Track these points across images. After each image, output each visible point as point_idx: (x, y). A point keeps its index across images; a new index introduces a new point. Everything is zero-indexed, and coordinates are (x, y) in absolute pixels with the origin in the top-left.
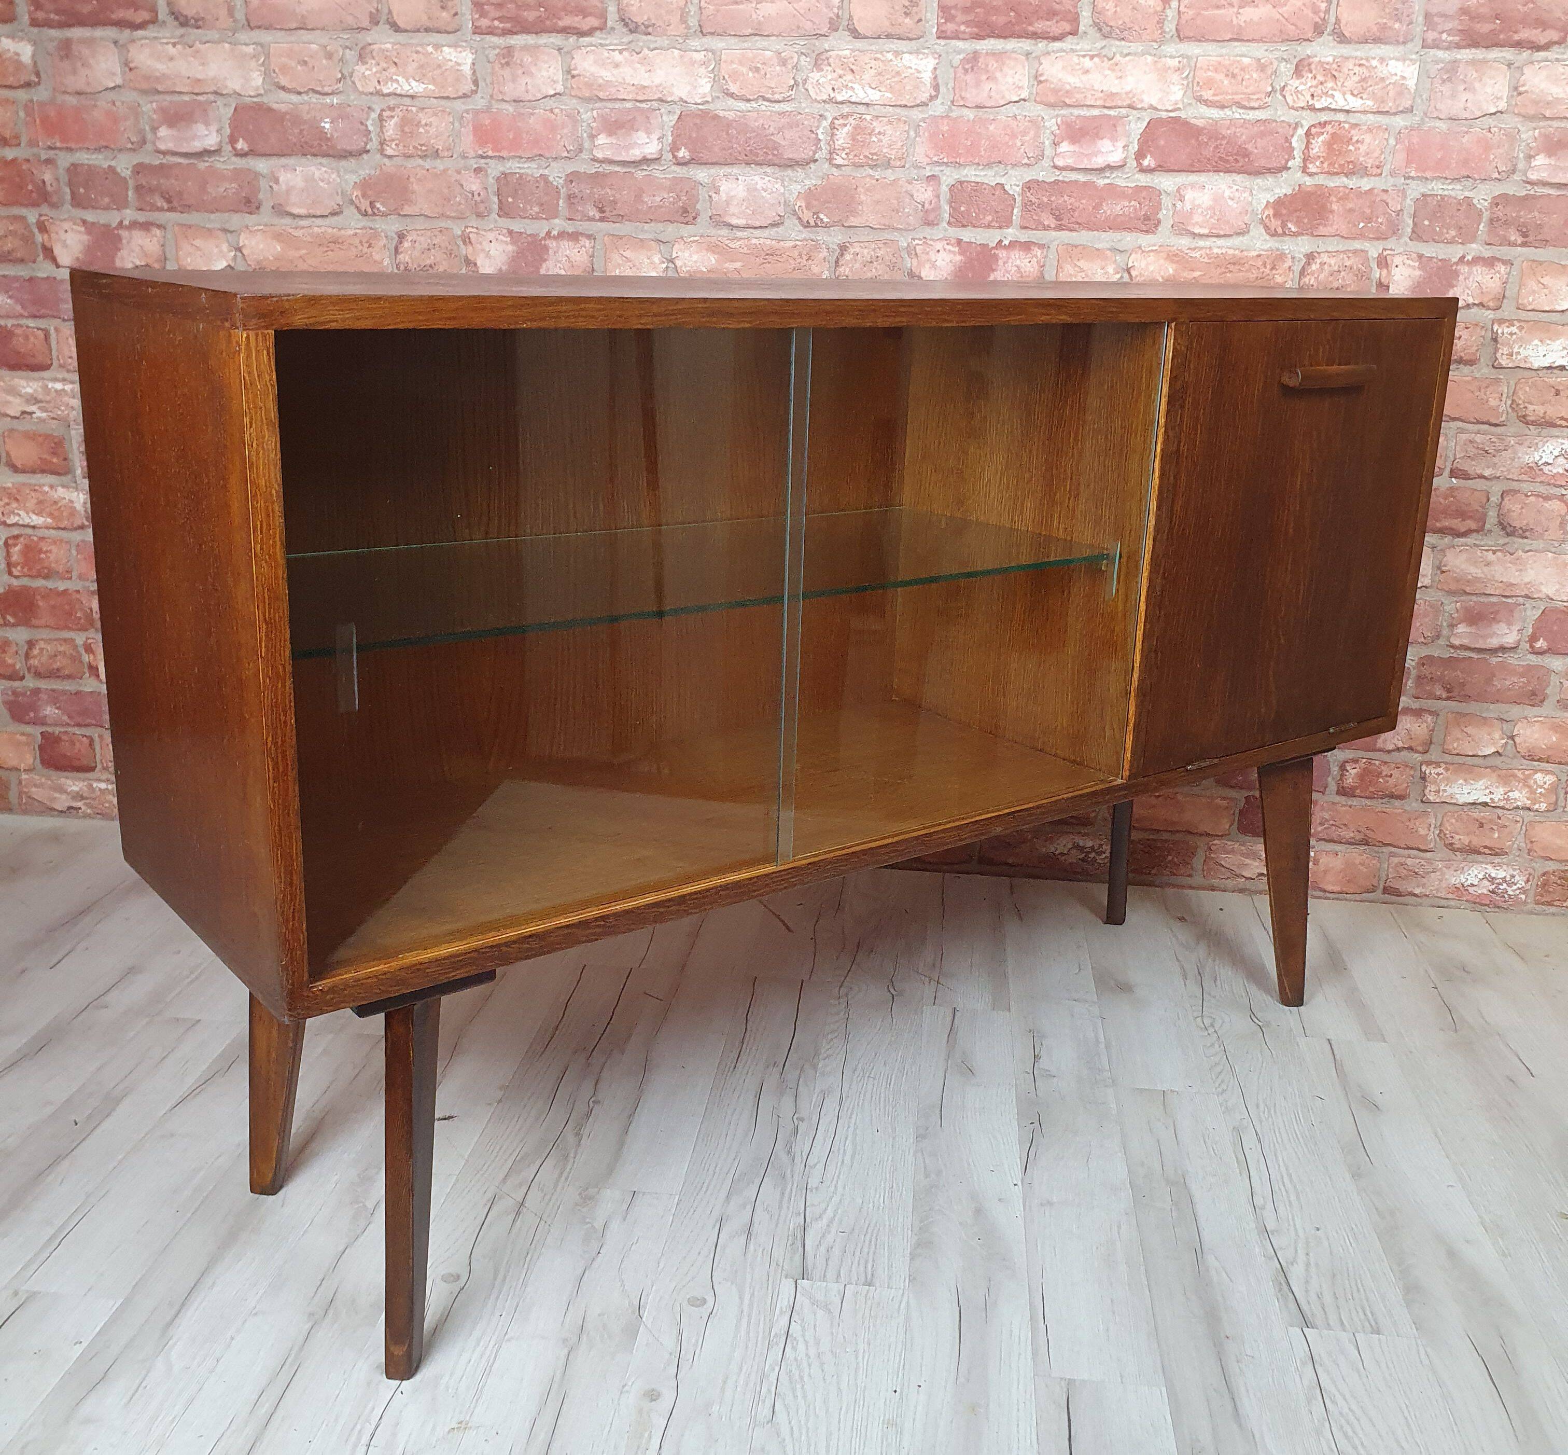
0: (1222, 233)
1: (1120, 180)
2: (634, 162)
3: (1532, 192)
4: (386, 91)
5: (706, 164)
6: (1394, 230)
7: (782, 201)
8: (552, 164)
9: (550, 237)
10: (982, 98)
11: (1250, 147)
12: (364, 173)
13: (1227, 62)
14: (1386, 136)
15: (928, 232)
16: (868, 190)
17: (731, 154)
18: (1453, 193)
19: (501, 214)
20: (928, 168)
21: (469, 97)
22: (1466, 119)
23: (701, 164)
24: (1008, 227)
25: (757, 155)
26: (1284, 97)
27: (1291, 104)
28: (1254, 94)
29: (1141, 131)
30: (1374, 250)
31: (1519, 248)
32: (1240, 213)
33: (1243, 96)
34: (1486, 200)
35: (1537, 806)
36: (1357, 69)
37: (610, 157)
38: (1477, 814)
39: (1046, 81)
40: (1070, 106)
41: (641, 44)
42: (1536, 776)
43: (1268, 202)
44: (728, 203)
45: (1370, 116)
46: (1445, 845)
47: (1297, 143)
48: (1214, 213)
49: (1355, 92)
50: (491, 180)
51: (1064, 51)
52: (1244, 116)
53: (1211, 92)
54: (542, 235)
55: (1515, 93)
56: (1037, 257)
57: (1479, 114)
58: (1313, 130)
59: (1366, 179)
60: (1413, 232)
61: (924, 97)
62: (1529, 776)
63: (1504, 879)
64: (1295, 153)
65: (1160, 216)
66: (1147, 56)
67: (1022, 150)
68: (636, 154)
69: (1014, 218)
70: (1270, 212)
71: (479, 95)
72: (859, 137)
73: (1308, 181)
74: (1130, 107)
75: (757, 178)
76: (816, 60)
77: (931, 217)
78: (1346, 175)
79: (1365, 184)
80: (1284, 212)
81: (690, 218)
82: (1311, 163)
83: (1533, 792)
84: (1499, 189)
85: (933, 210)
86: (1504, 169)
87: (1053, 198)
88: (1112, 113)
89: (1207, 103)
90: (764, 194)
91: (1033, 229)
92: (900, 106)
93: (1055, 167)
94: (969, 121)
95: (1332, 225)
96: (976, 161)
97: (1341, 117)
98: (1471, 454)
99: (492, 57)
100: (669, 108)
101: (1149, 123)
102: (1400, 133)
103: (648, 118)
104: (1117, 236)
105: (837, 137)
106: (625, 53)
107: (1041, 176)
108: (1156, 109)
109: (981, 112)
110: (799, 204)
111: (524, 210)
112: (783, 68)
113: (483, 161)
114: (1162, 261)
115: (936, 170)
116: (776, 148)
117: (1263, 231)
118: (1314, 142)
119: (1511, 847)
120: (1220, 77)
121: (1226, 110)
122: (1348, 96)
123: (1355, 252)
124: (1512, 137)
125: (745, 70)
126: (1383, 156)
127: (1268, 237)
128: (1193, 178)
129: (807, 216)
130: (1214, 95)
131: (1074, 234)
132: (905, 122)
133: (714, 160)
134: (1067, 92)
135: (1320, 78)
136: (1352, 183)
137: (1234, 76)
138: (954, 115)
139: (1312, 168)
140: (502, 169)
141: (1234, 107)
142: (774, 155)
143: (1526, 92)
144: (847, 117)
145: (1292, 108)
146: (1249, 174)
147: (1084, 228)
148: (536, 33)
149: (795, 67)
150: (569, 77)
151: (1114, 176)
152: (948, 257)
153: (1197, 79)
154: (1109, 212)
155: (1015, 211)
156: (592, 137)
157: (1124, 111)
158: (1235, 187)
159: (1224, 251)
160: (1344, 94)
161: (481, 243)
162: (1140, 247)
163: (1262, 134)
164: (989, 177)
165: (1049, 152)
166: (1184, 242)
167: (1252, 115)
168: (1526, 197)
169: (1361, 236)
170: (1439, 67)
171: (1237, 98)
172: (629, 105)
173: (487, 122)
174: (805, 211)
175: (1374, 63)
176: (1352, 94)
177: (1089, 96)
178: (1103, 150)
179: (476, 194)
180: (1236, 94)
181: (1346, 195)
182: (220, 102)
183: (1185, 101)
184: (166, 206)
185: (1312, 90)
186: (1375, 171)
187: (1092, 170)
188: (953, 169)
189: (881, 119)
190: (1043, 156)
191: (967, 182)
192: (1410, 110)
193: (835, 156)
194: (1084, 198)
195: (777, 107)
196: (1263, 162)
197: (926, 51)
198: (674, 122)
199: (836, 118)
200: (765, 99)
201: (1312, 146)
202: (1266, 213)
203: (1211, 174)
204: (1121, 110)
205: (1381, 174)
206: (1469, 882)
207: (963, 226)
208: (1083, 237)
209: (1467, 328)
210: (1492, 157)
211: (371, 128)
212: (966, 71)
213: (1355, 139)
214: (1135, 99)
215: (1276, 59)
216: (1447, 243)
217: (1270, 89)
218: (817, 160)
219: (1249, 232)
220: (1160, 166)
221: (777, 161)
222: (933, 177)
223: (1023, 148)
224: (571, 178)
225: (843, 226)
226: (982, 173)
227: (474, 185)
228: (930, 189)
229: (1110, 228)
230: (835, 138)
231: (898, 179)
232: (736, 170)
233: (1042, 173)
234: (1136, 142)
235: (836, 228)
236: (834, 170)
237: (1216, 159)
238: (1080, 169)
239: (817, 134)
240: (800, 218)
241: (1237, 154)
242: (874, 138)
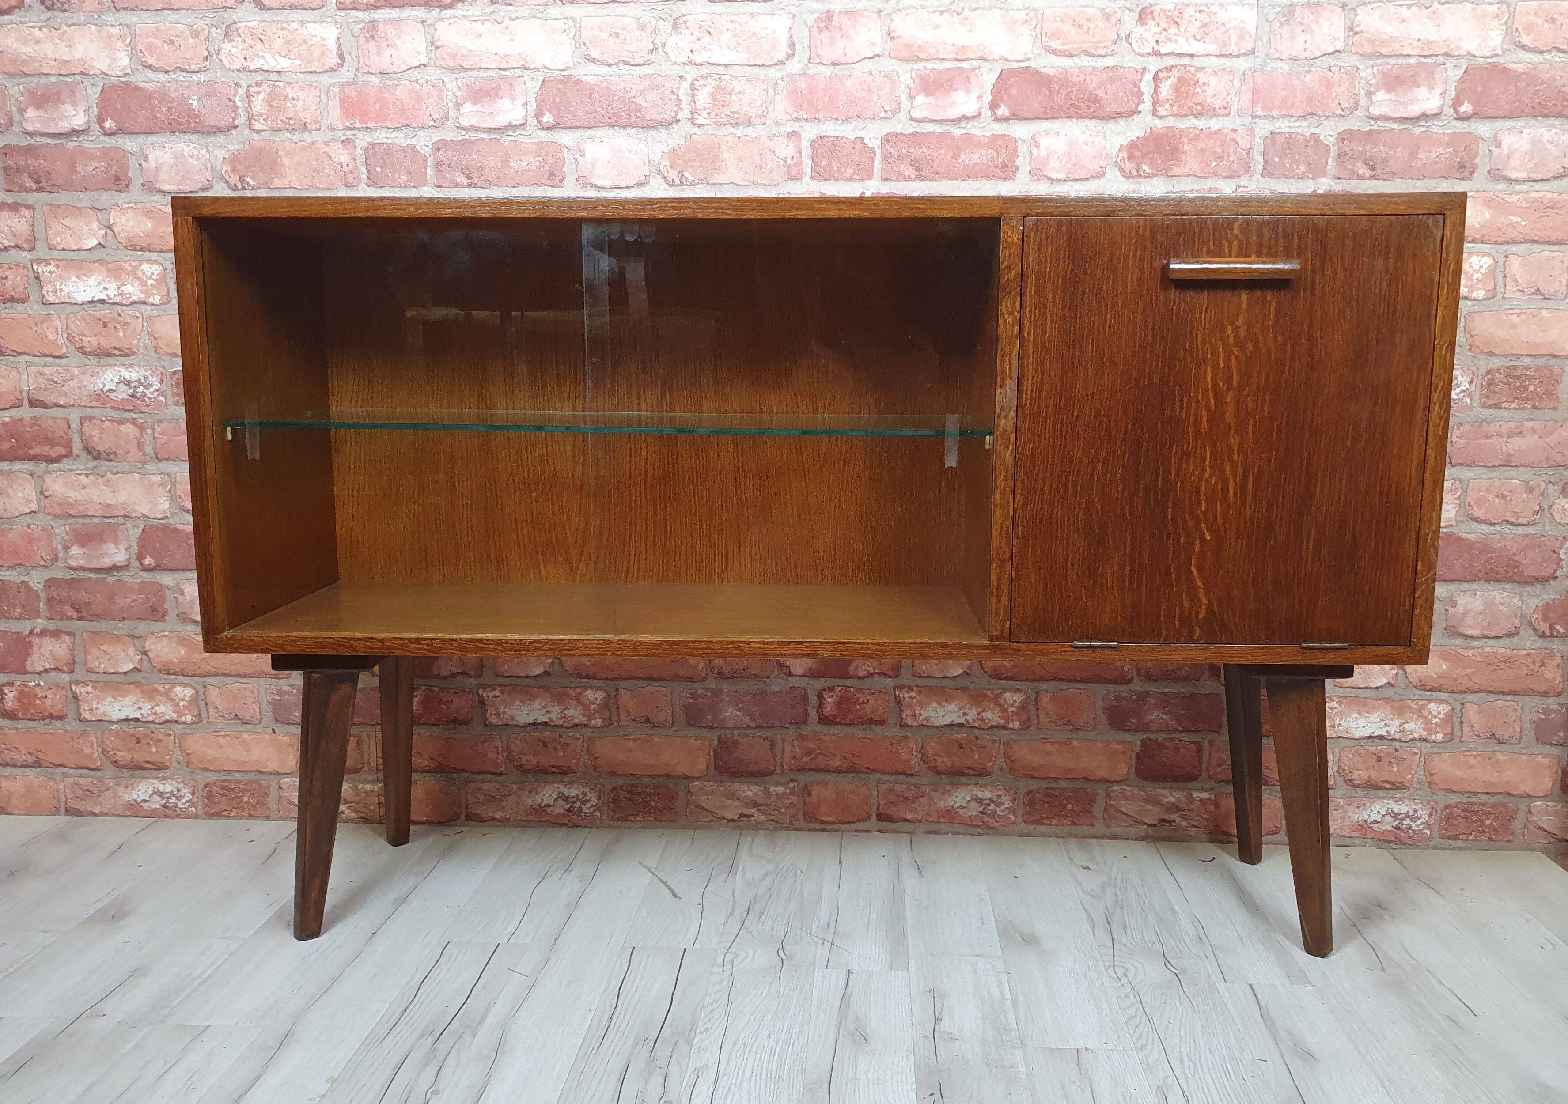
0: (1078, 177)
1: (977, 130)
2: (499, 129)
3: (1375, 127)
4: (252, 67)
5: (570, 128)
6: (1245, 167)
7: (647, 162)
8: (419, 133)
10: (837, 56)
11: (1100, 93)
12: (233, 147)
13: (1073, 13)
14: (1231, 77)
15: (791, 186)
16: (731, 148)
17: (594, 117)
18: (1300, 130)
19: (370, 183)
20: (789, 124)
21: (336, 70)
22: (1306, 59)
23: (566, 128)
24: (869, 179)
25: (621, 118)
26: (1130, 44)
27: (1137, 50)
28: (1100, 42)
29: (994, 81)
30: (1227, 188)
31: (1368, 181)
32: (1095, 157)
33: (1090, 45)
34: (1332, 136)
35: (1433, 737)
36: (1198, 15)
37: (477, 124)
38: (1373, 748)
39: (899, 37)
40: (923, 60)
41: (503, 14)
42: (1429, 706)
43: (1121, 145)
44: (593, 165)
45: (1214, 59)
46: (1345, 781)
47: (1146, 87)
48: (1070, 159)
49: (1198, 37)
50: (359, 151)
51: (914, 8)
52: (1093, 64)
53: (1059, 42)
55: (1351, 33)
57: (1318, 54)
58: (1161, 75)
59: (1214, 119)
60: (1265, 169)
61: (781, 56)
62: (1422, 707)
63: (1407, 814)
64: (1144, 97)
65: (1017, 163)
66: (995, 10)
67: (879, 105)
68: (501, 120)
69: (875, 170)
70: (1124, 155)
71: (346, 67)
72: (719, 97)
73: (1159, 124)
74: (983, 59)
75: (621, 140)
76: (674, 25)
77: (794, 172)
78: (1195, 117)
79: (1214, 124)
80: (1137, 154)
81: (557, 181)
82: (1161, 106)
83: (1427, 722)
84: (1343, 125)
85: (795, 165)
86: (1347, 105)
87: (912, 150)
88: (964, 65)
89: (1055, 52)
90: (629, 155)
91: (894, 181)
92: (758, 65)
93: (912, 119)
94: (825, 77)
95: (1185, 165)
96: (835, 116)
97: (1186, 61)
99: (356, 31)
100: (532, 75)
101: (1000, 74)
102: (1244, 74)
103: (511, 85)
104: (977, 183)
105: (698, 97)
106: (488, 24)
107: (899, 128)
108: (1006, 60)
109: (836, 69)
110: (663, 164)
111: (394, 180)
112: (642, 33)
113: (350, 132)
115: (796, 126)
116: (639, 110)
117: (1119, 174)
118: (1161, 86)
119: (1411, 780)
120: (1067, 27)
121: (1075, 59)
122: (1192, 41)
123: (1210, 190)
124: (1352, 75)
125: (604, 36)
126: (1229, 97)
127: (1123, 179)
128: (1046, 125)
129: (672, 175)
130: (1063, 44)
131: (934, 184)
132: (764, 81)
133: (579, 124)
134: (920, 47)
135: (1164, 25)
136: (1202, 123)
137: (1080, 26)
138: (811, 72)
139: (1162, 111)
140: (369, 140)
141: (1082, 55)
142: (637, 117)
143: (1362, 31)
144: (707, 77)
145: (1139, 54)
146: (1102, 119)
147: (944, 177)
148: (400, 7)
149: (654, 31)
150: (433, 48)
151: (969, 125)
153: (1045, 30)
154: (967, 161)
155: (876, 163)
156: (458, 106)
157: (976, 63)
158: (1089, 132)
160: (1187, 39)
163: (1112, 81)
164: (848, 131)
165: (905, 104)
166: (1043, 187)
167: (1100, 63)
168: (1370, 133)
169: (1215, 175)
170: (1276, 11)
171: (1085, 46)
172: (493, 73)
173: (354, 94)
174: (669, 170)
175: (1214, 9)
176: (1195, 39)
177: (942, 50)
178: (957, 101)
179: (344, 165)
180: (1083, 42)
181: (1197, 136)
182: (87, 82)
183: (1035, 51)
184: (34, 186)
185: (1157, 36)
186: (1223, 111)
187: (947, 121)
188: (812, 125)
189: (740, 78)
190: (899, 109)
191: (828, 137)
192: (1253, 52)
193: (696, 116)
194: (941, 149)
195: (638, 71)
196: (1114, 107)
197: (781, 12)
198: (537, 89)
199: (696, 79)
200: (625, 63)
201: (1160, 90)
202: (1121, 156)
203: (1064, 120)
204: (973, 62)
205: (1229, 114)
206: (1372, 819)
207: (826, 180)
208: (944, 186)
210: (1334, 94)
211: (239, 104)
212: (820, 30)
213: (1201, 82)
214: (985, 51)
215: (1119, 8)
216: (1298, 178)
217: (1116, 37)
218: (679, 121)
219: (1104, 174)
220: (1014, 115)
221: (640, 123)
222: (794, 133)
223: (880, 101)
224: (438, 146)
225: (708, 183)
226: (841, 128)
227: (343, 156)
228: (791, 145)
229: (969, 177)
230: (696, 98)
231: (760, 136)
232: (600, 133)
233: (899, 126)
234: (990, 92)
235: (701, 186)
236: (696, 130)
237: (1068, 106)
238: (937, 121)
239: (678, 95)
240: (665, 178)
241: (1088, 101)
242: (734, 97)
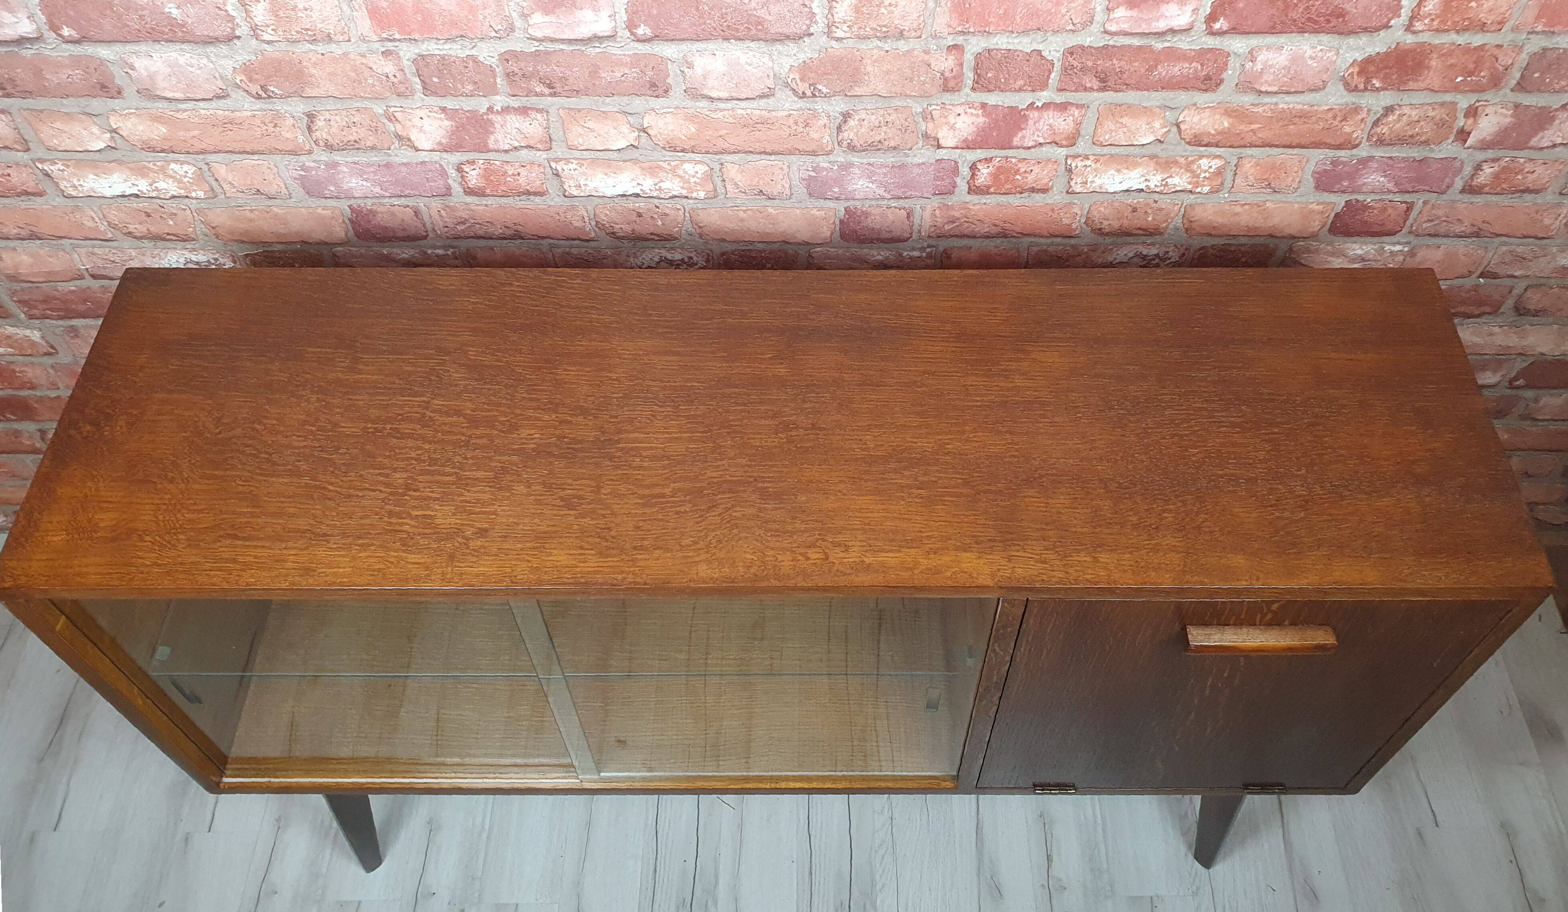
0: (1293, 90)
1: (1183, 44)
2: (581, 40)
5: (673, 40)
6: (1496, 82)
7: (771, 75)
8: (478, 44)
9: (492, 112)
11: (1348, 6)
12: (242, 58)
15: (947, 97)
16: (876, 61)
17: (703, 30)
19: (427, 93)
20: (950, 37)
23: (667, 40)
24: (1042, 90)
25: (737, 30)
30: (1464, 102)
32: (1320, 71)
37: (552, 35)
43: (1355, 61)
44: (705, 77)
47: (1408, 1)
48: (1289, 73)
50: (406, 62)
54: (483, 110)
56: (1073, 116)
59: (1480, 35)
60: (1518, 84)
64: (1403, 11)
65: (1224, 76)
67: (1067, 17)
68: (584, 32)
69: (1050, 81)
70: (1356, 70)
72: (864, 9)
73: (1410, 39)
75: (738, 53)
77: (952, 84)
78: (1458, 32)
79: (1478, 40)
80: (1371, 69)
81: (660, 91)
82: (1417, 21)
85: (954, 78)
87: (1099, 62)
90: (748, 68)
91: (1071, 91)
93: (1106, 32)
95: (1424, 80)
96: (1010, 29)
98: (1507, 260)
104: (1170, 94)
105: (837, 10)
107: (1087, 41)
110: (792, 76)
111: (456, 89)
113: (390, 44)
114: (1217, 117)
115: (960, 40)
116: (760, 23)
117: (1341, 87)
123: (1442, 104)
126: (1508, 13)
127: (1345, 93)
128: (1270, 39)
129: (802, 87)
131: (1120, 94)
133: (683, 36)
136: (1462, 39)
139: (1418, 26)
140: (417, 51)
142: (759, 30)
146: (1341, 34)
147: (1133, 88)
151: (1176, 39)
152: (968, 120)
154: (1164, 74)
155: (1052, 76)
156: (525, 16)
158: (1319, 48)
159: (1291, 106)
161: (410, 120)
162: (1195, 105)
164: (1024, 44)
165: (1099, 17)
166: (1248, 99)
169: (1457, 89)
173: (385, 4)
174: (799, 82)
178: (1167, 14)
179: (390, 75)
181: (1451, 51)
186: (1494, 27)
187: (1150, 34)
188: (980, 38)
190: (1092, 22)
191: (997, 50)
193: (834, 29)
194: (1135, 61)
196: (1360, 22)
198: (626, 0)
202: (1350, 71)
203: (1294, 34)
205: (1500, 30)
207: (989, 91)
208: (1131, 97)
209: (1545, 164)
211: (234, 13)
216: (1554, 92)
218: (812, 34)
219: (1324, 88)
220: (1234, 29)
221: (761, 35)
222: (955, 47)
223: (1069, 14)
224: (506, 57)
225: (846, 95)
226: (1016, 41)
227: (388, 67)
228: (952, 57)
229: (1163, 88)
230: (834, 11)
231: (913, 50)
232: (711, 46)
233: (1088, 39)
234: (1210, 5)
235: (837, 98)
236: (834, 43)
237: (1303, 20)
238: (1136, 34)
239: (811, 8)
240: (794, 90)
241: (1329, 15)
242: (883, 10)
